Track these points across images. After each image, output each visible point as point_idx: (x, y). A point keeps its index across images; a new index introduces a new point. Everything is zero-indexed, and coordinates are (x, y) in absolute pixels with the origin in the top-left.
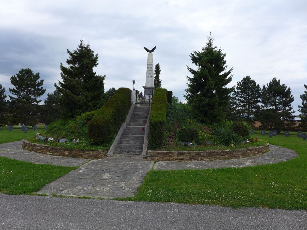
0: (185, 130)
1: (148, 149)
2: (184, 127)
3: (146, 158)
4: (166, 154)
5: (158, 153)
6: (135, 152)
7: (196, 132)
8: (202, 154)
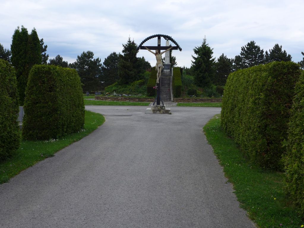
0: (190, 90)
1: (174, 98)
2: (190, 88)
3: (173, 102)
4: (182, 100)
5: (179, 99)
6: (167, 100)
7: (196, 91)
8: (198, 100)
